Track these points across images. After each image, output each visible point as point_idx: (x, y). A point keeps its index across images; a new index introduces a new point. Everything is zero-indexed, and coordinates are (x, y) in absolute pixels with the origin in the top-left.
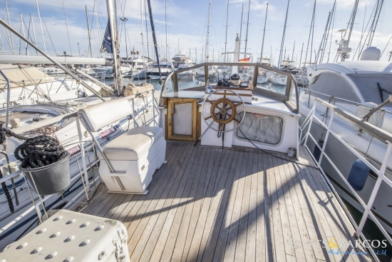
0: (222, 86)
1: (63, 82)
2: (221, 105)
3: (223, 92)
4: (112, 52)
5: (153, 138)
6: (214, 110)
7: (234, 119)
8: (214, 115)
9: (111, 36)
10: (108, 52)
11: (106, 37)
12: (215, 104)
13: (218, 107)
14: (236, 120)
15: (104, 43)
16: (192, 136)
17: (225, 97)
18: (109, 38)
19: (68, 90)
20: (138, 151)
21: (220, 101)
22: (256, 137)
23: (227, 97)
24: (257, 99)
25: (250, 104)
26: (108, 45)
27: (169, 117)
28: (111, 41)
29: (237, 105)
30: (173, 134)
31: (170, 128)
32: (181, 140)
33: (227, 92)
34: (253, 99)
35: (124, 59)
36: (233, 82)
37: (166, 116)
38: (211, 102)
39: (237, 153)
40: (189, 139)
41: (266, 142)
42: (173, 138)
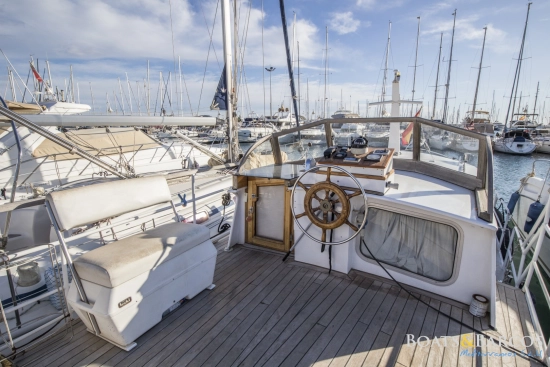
0: (331, 159)
1: (168, 149)
2: (322, 195)
3: (326, 169)
4: (227, 108)
5: (169, 249)
6: (310, 203)
7: (348, 223)
8: (309, 211)
9: (226, 87)
10: (221, 109)
11: (219, 90)
12: (312, 191)
13: (316, 197)
14: (351, 225)
15: (216, 97)
16: (282, 242)
17: (328, 179)
18: (223, 91)
19: (173, 157)
20: (115, 272)
21: (320, 186)
22: (398, 260)
23: (333, 178)
24: (396, 186)
25: (381, 194)
26: (222, 99)
27: (250, 207)
28: (226, 94)
29: (351, 196)
30: (255, 234)
31: (251, 224)
32: (266, 247)
33: (332, 170)
34: (388, 184)
35: (269, 118)
36: (355, 151)
37: (247, 204)
38: (305, 187)
39: (353, 286)
40: (279, 247)
41: (420, 274)
42: (254, 241)
